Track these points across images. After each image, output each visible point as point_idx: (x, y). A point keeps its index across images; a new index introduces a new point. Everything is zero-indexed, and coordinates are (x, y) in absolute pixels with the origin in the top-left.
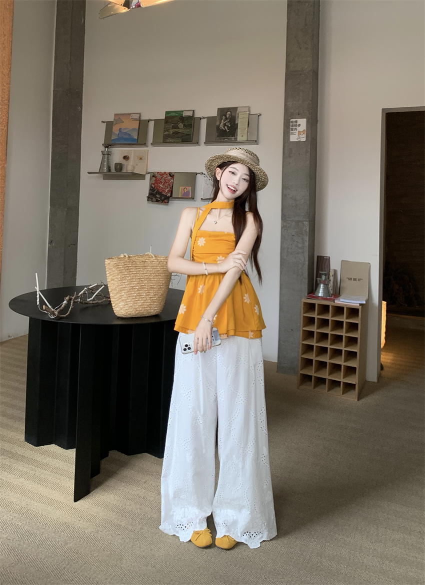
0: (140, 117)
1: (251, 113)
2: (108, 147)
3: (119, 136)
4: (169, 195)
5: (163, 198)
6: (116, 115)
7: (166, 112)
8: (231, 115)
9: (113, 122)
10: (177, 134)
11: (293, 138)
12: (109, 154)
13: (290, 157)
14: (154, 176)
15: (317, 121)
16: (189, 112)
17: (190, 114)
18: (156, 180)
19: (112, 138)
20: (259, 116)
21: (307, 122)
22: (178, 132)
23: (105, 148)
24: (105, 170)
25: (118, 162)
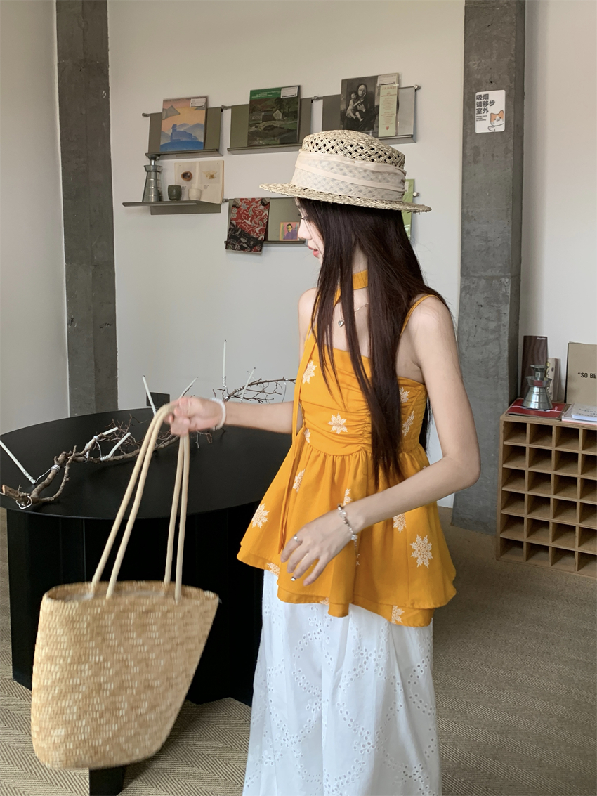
0: (207, 103)
1: (403, 85)
2: (155, 159)
3: (173, 138)
4: (262, 237)
5: (252, 243)
6: (165, 101)
7: (251, 91)
8: (366, 91)
9: (161, 113)
10: (272, 129)
11: (482, 127)
12: (157, 170)
13: (476, 162)
14: (234, 205)
15: (524, 94)
16: (292, 89)
17: (294, 92)
18: (239, 212)
19: (162, 143)
20: (416, 90)
21: (507, 96)
22: (274, 127)
23: (151, 159)
24: (153, 198)
25: (174, 184)
